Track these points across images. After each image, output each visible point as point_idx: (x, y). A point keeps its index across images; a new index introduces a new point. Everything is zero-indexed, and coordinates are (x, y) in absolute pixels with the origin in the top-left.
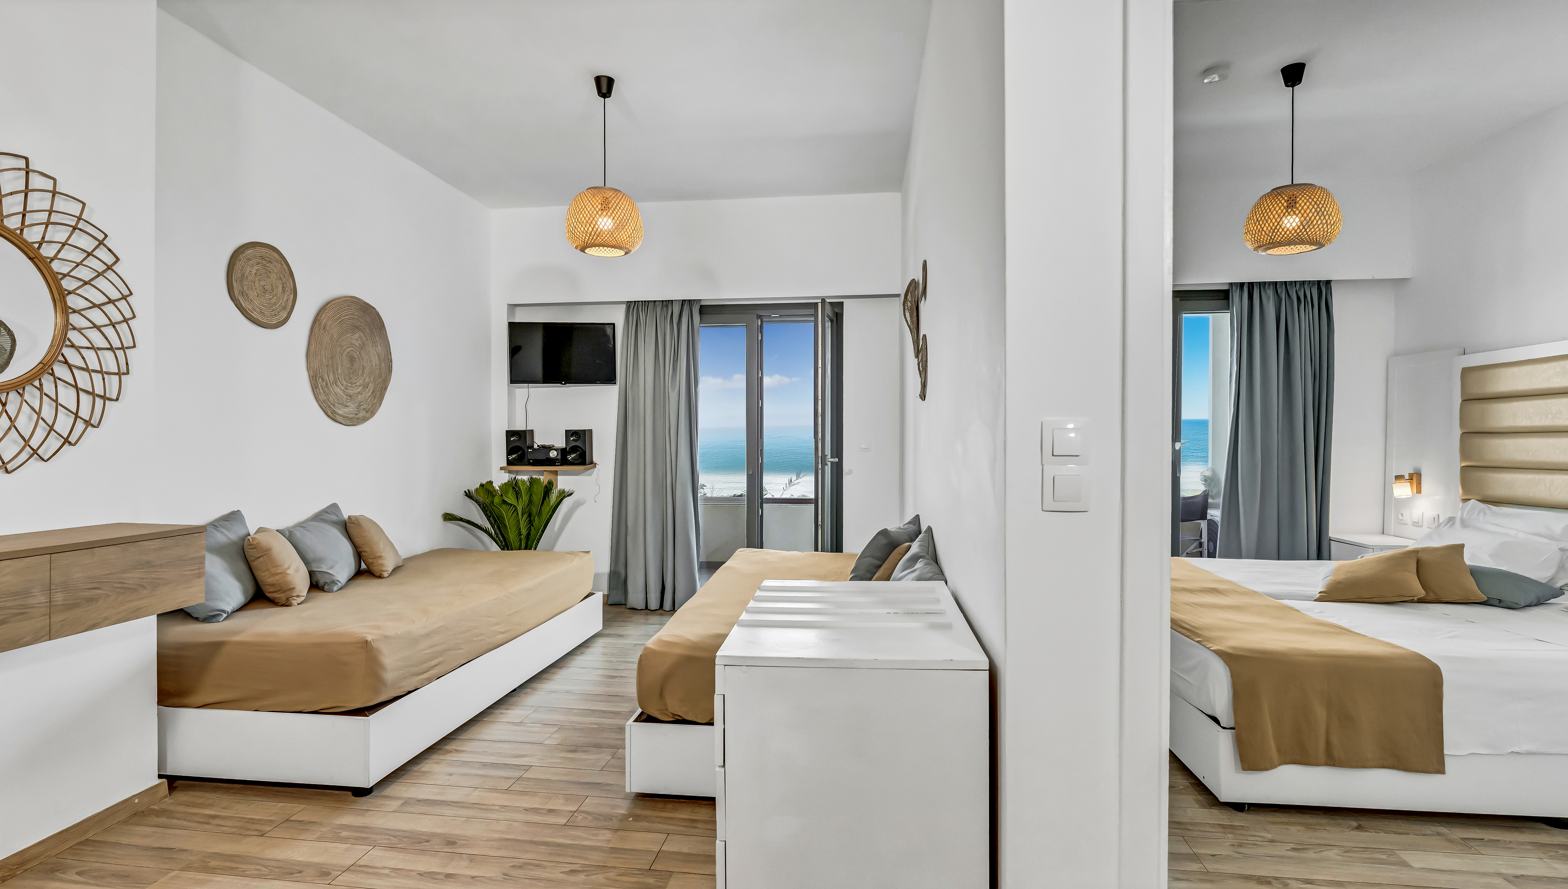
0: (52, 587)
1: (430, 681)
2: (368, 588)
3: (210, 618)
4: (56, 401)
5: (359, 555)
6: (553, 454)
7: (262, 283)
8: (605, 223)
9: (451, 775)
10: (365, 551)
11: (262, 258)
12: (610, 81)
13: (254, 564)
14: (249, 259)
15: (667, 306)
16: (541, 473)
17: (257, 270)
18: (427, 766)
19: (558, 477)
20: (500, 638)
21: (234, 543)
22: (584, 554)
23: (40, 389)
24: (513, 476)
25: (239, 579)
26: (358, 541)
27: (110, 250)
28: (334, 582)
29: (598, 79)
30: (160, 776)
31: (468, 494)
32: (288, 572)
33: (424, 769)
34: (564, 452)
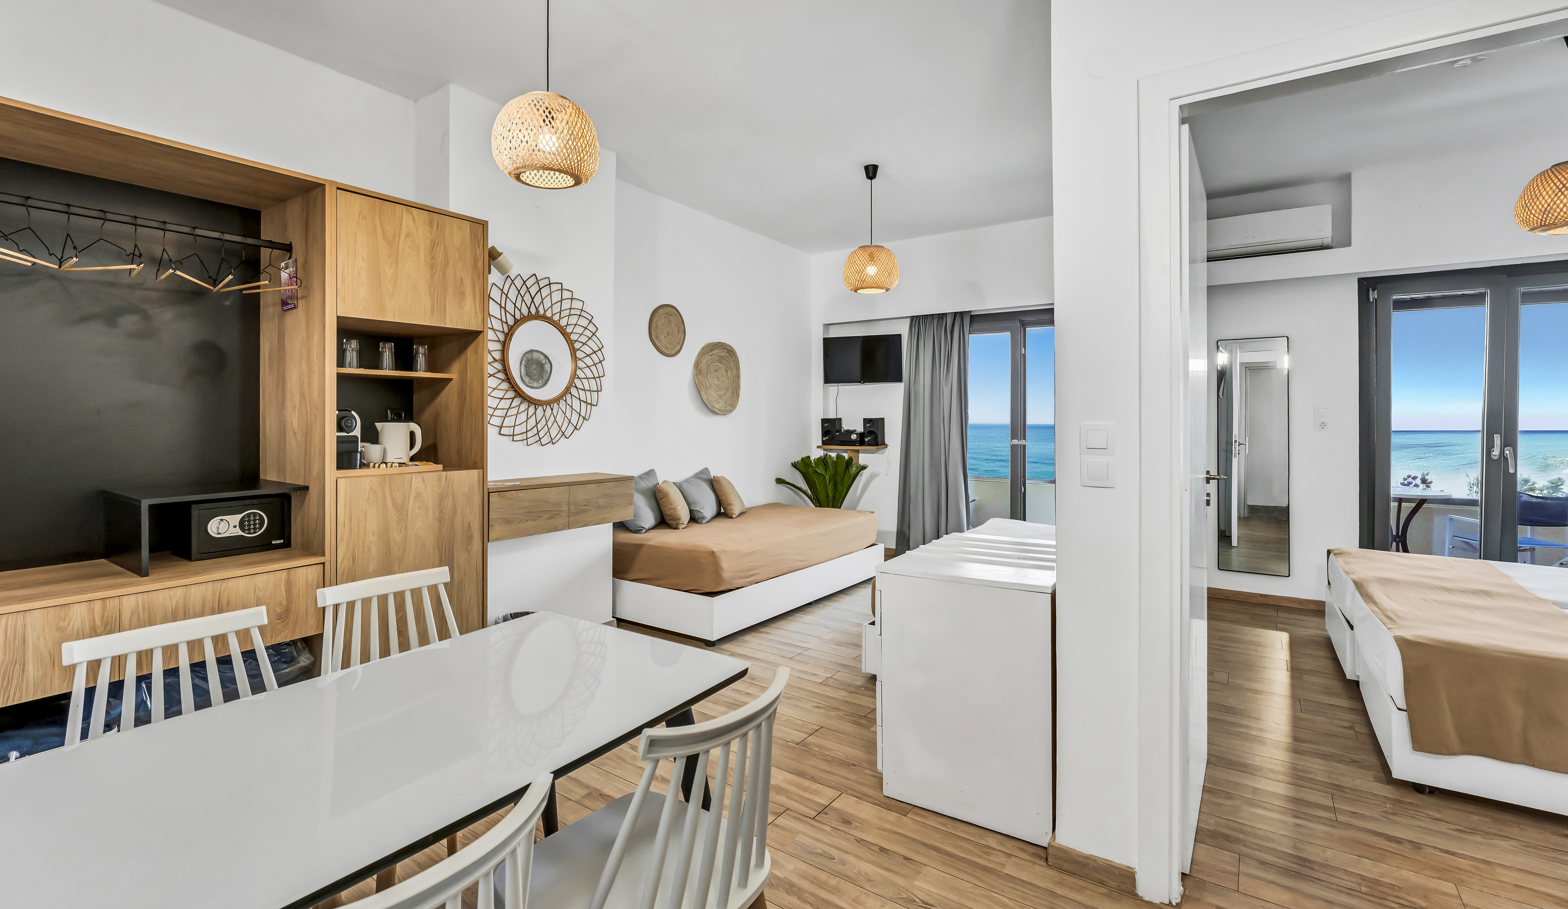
0: (570, 503)
1: (751, 584)
2: (723, 523)
3: (638, 531)
4: (572, 407)
5: (720, 503)
6: (854, 437)
7: (667, 329)
8: (871, 270)
9: (760, 645)
10: (722, 500)
11: (667, 314)
12: (875, 168)
13: (660, 502)
14: (660, 316)
15: (942, 318)
16: (846, 451)
17: (664, 322)
18: (748, 638)
19: (860, 454)
20: (800, 564)
21: (650, 489)
22: (869, 513)
23: (566, 401)
24: (826, 452)
25: (653, 512)
26: (719, 492)
27: (594, 325)
28: (703, 518)
29: (867, 168)
30: (613, 617)
31: (794, 465)
32: (678, 508)
33: (745, 639)
34: (862, 436)
